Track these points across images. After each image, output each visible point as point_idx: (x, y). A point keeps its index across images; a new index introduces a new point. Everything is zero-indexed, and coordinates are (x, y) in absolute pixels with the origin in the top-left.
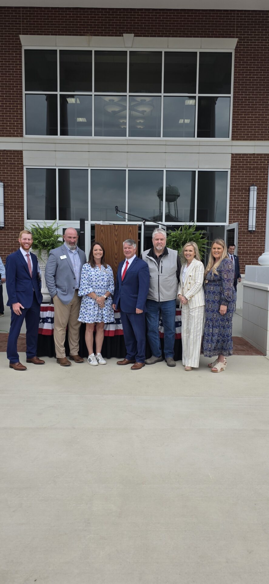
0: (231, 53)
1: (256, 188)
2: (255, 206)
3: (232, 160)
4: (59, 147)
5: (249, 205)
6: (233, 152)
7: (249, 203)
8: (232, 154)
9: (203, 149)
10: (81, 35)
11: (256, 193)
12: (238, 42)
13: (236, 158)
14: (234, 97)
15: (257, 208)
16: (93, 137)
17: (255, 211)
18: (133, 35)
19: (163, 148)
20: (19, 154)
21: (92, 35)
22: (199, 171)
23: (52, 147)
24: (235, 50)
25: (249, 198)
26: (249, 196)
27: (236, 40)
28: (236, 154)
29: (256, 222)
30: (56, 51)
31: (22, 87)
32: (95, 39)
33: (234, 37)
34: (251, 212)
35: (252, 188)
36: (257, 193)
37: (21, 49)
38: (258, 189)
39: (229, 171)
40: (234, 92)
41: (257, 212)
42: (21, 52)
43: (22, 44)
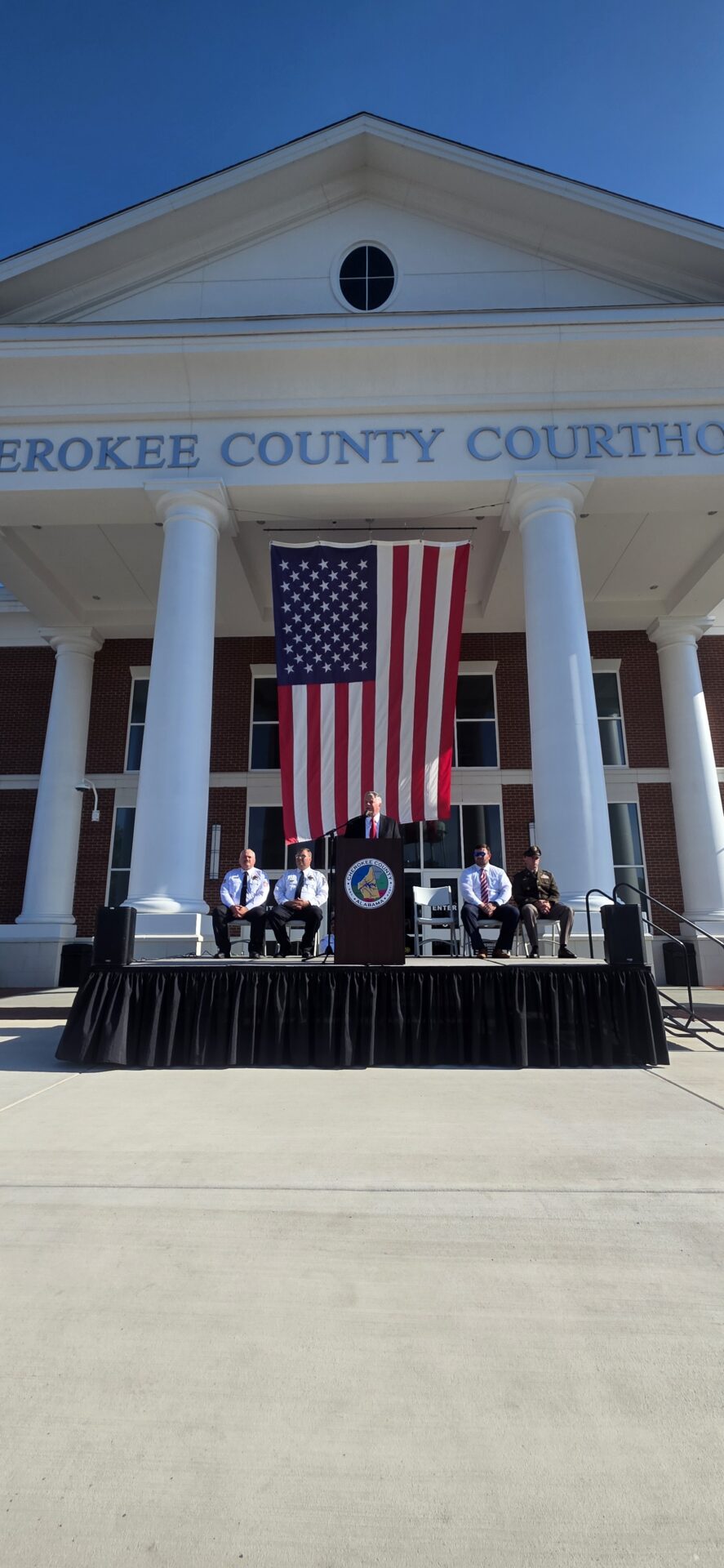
0: (491, 676)
3: (503, 792)
6: (506, 783)
8: (503, 785)
9: (465, 781)
12: (497, 665)
14: (499, 722)
20: (242, 792)
22: (463, 806)
24: (496, 672)
26: (528, 834)
27: (495, 663)
28: (508, 786)
31: (249, 717)
33: (492, 660)
35: (531, 824)
39: (501, 805)
40: (499, 717)
42: (251, 681)
43: (253, 673)
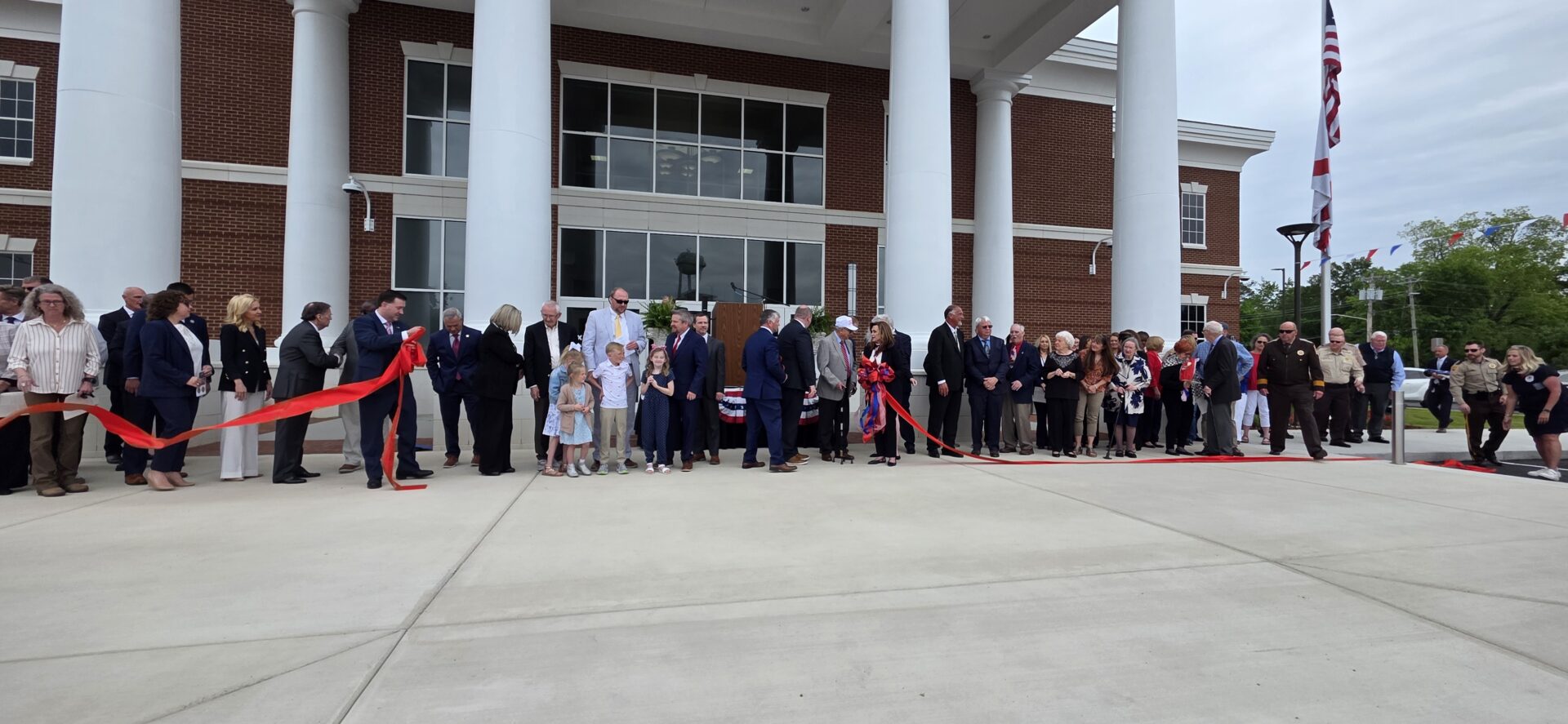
0: (822, 109)
1: (855, 265)
2: (855, 287)
3: (826, 231)
4: (607, 203)
5: (847, 286)
6: (829, 222)
7: (847, 283)
8: (827, 225)
9: (791, 217)
10: (640, 69)
11: (855, 271)
12: (830, 98)
13: (830, 228)
14: (827, 159)
15: (857, 289)
16: (654, 194)
17: (855, 293)
18: (706, 76)
19: (744, 213)
20: (553, 209)
21: (654, 71)
22: (788, 243)
23: (599, 203)
24: (828, 106)
25: (847, 277)
26: (847, 275)
27: (828, 95)
28: (831, 225)
29: (857, 306)
30: (607, 84)
31: (558, 124)
32: (657, 75)
33: (825, 92)
34: (850, 293)
35: (850, 265)
36: (857, 272)
37: (559, 77)
38: (857, 267)
39: (824, 244)
40: (827, 154)
41: (857, 295)
42: (559, 80)
43: (561, 71)
